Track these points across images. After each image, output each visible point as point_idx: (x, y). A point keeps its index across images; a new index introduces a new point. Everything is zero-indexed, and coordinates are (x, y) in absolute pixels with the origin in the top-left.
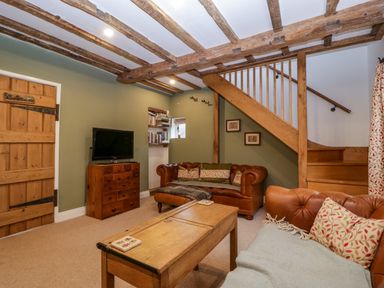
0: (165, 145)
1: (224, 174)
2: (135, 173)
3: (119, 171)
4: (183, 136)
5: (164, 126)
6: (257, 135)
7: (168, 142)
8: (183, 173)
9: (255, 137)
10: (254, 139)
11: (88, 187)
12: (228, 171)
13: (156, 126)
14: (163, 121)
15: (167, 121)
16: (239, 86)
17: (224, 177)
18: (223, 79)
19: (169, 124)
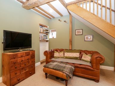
0: (47, 41)
1: (77, 55)
2: (32, 56)
3: (22, 56)
4: (55, 37)
5: (46, 32)
7: (48, 40)
8: (56, 54)
11: (3, 66)
12: (79, 54)
13: (43, 33)
14: (46, 30)
15: (48, 31)
16: (88, 9)
17: (77, 56)
19: (49, 32)
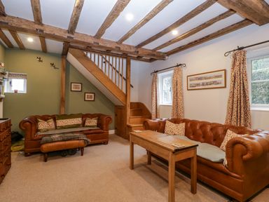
1: (78, 121)
6: (93, 95)
7: (3, 96)
9: (91, 96)
10: (91, 97)
16: (96, 63)
18: (86, 56)
